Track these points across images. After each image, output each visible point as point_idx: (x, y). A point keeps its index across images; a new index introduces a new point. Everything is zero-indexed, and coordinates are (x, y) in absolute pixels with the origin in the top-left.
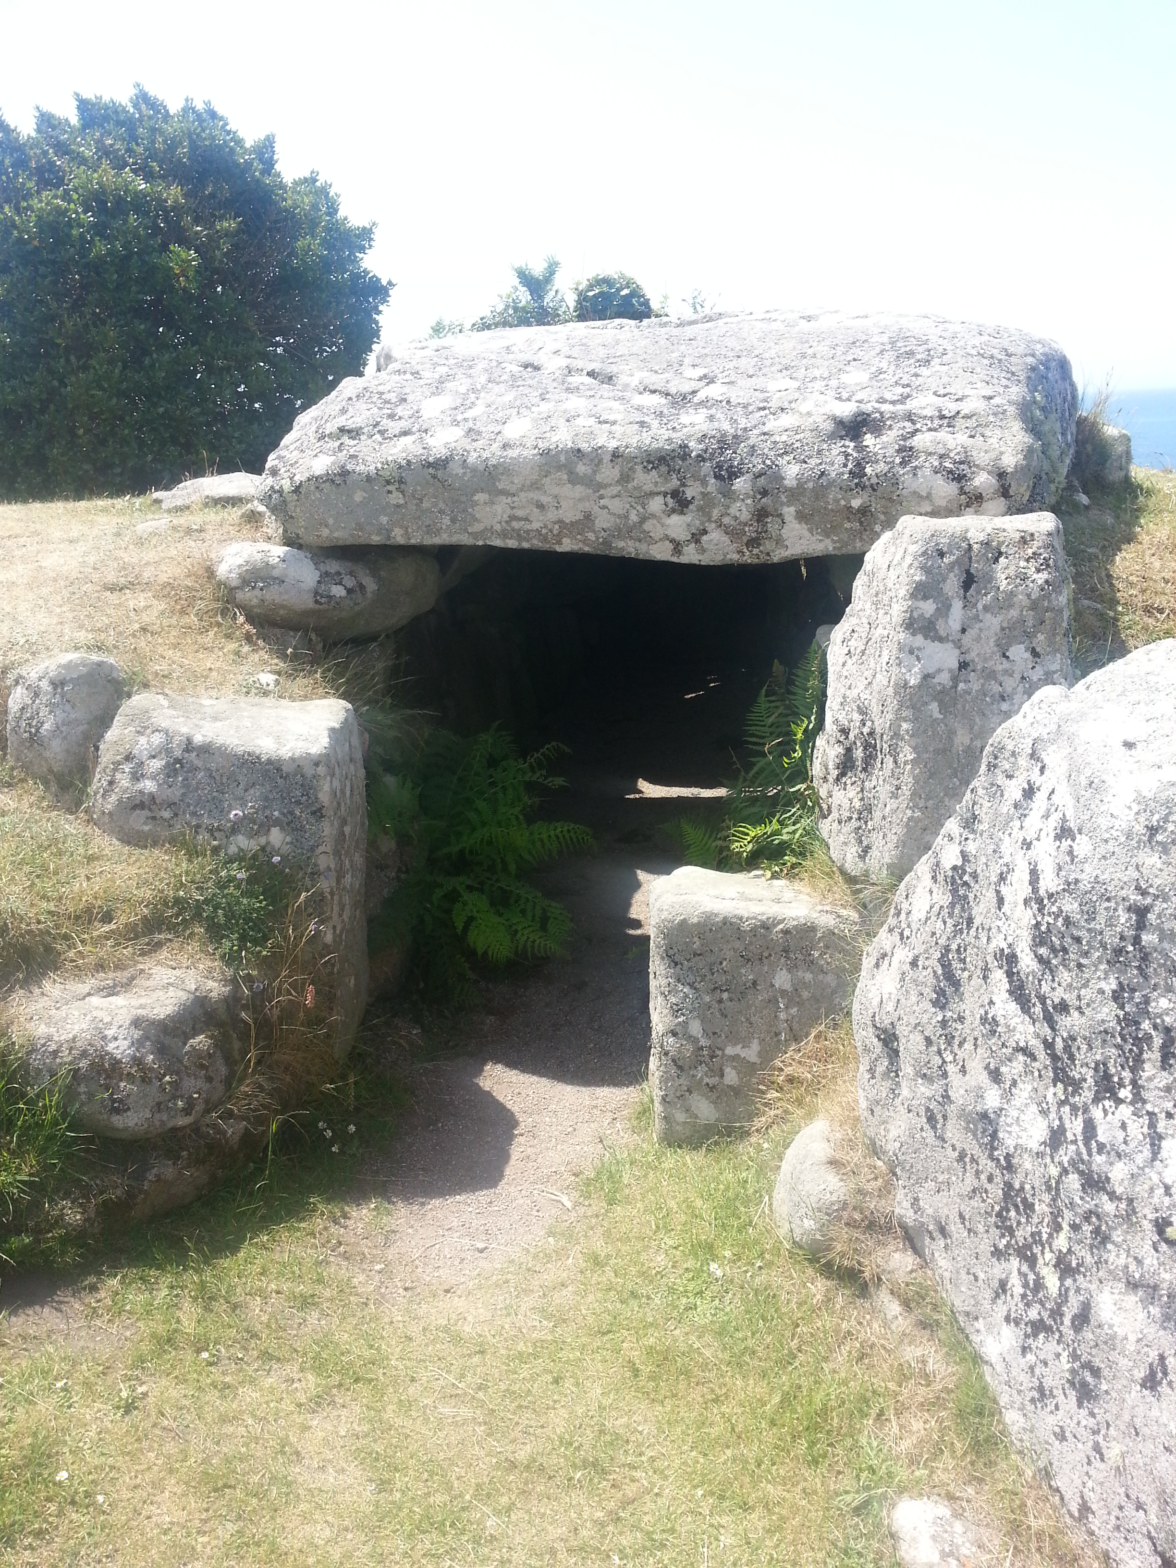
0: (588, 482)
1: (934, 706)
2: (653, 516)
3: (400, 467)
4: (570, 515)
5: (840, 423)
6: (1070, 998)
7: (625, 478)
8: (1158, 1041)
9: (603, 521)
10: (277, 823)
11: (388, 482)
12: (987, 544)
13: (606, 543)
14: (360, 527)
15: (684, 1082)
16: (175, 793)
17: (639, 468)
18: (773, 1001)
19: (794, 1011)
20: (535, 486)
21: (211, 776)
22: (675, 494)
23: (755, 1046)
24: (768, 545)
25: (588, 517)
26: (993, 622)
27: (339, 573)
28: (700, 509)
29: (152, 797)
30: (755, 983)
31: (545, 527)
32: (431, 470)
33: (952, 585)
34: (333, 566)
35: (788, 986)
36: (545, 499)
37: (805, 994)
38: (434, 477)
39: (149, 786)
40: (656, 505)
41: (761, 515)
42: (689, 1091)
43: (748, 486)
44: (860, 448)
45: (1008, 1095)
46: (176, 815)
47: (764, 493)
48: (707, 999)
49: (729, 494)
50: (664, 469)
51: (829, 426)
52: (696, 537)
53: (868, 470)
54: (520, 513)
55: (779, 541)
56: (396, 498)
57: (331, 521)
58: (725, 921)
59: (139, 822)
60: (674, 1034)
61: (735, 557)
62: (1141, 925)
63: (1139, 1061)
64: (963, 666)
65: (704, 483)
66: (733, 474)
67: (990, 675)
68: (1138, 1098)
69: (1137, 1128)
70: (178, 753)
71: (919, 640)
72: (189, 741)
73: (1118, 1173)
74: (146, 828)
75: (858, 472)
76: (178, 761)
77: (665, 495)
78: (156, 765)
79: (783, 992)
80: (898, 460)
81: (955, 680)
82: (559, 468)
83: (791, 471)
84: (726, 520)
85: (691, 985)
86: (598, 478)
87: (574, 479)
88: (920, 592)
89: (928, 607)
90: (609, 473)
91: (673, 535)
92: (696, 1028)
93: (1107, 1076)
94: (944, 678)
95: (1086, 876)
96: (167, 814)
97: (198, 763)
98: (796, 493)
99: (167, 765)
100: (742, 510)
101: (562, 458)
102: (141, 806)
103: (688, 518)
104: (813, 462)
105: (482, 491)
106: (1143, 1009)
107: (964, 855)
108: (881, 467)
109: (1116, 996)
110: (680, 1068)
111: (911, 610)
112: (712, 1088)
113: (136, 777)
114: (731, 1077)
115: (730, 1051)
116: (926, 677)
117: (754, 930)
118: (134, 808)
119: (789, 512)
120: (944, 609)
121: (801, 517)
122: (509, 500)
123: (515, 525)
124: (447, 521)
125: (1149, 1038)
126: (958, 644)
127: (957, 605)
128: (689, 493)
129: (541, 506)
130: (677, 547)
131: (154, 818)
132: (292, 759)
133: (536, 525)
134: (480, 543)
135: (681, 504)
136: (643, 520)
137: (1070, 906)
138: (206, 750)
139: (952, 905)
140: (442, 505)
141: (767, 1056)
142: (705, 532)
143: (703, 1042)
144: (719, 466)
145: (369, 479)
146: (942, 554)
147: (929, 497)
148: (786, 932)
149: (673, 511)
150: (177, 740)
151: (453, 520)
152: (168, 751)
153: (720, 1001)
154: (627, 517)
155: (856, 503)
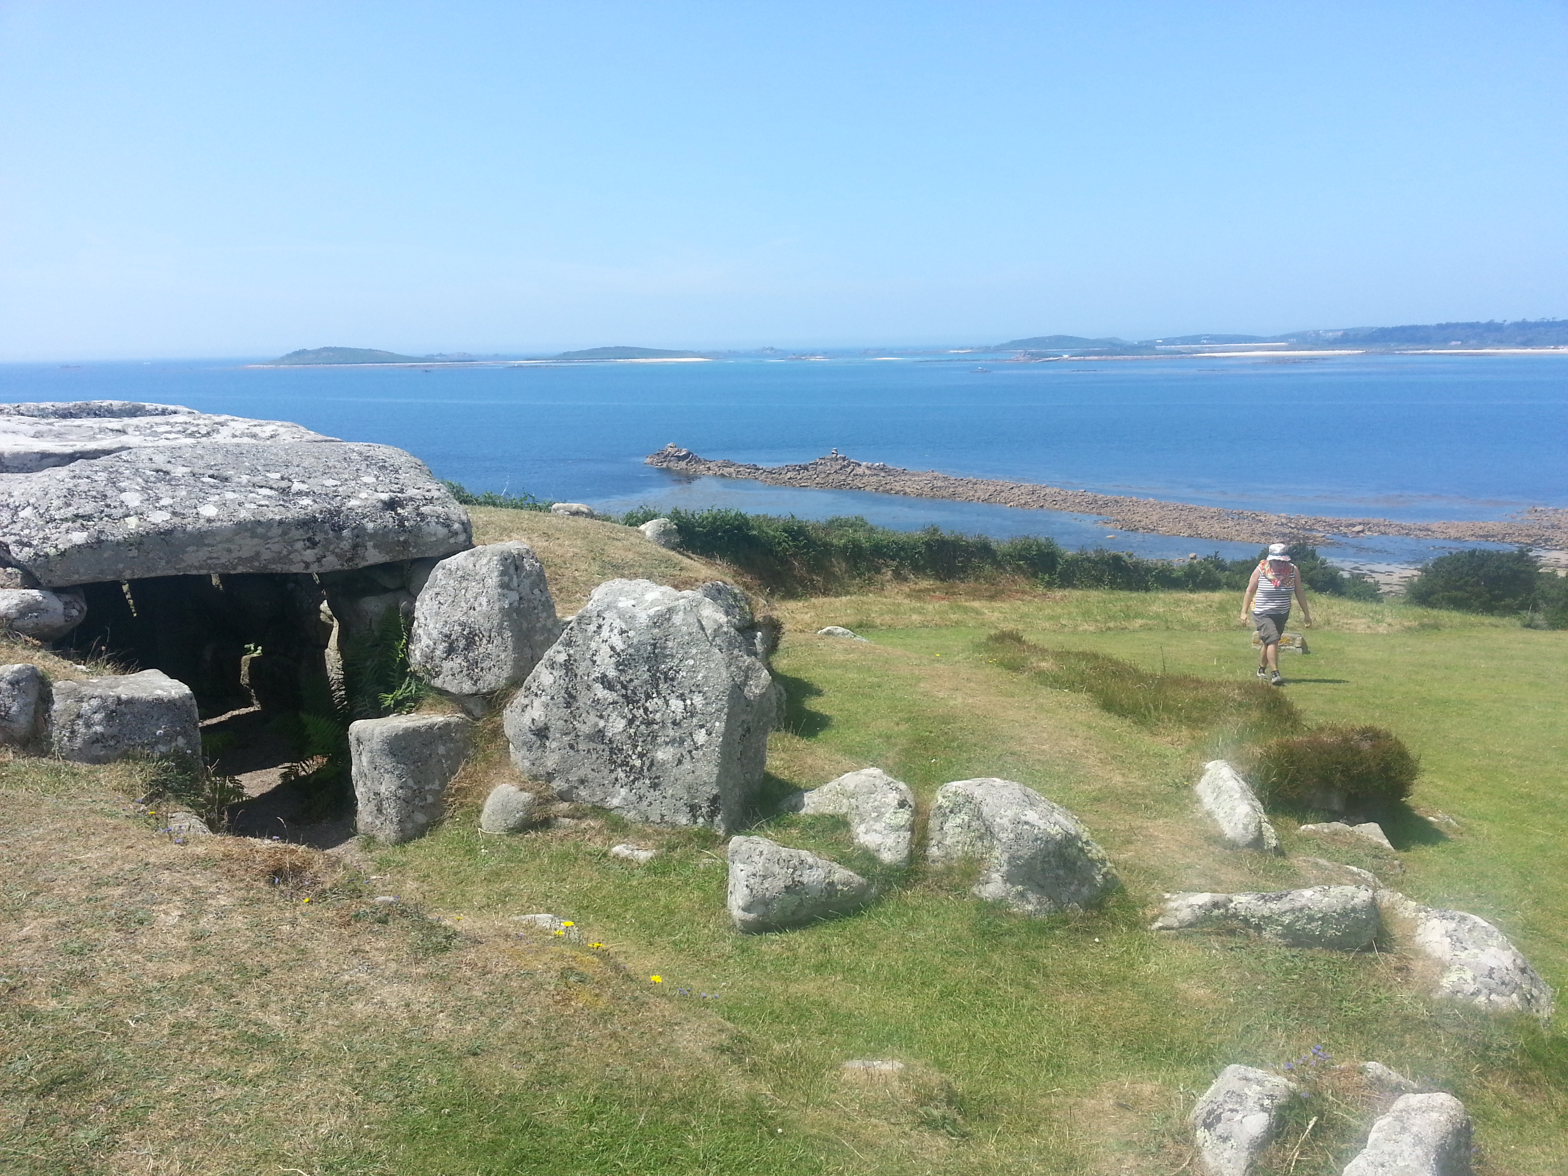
0: (266, 538)
1: (515, 614)
2: (296, 551)
3: (142, 536)
4: (246, 553)
5: (384, 502)
6: (633, 677)
7: (284, 533)
8: (662, 677)
9: (266, 555)
10: (179, 734)
11: (131, 545)
12: (518, 554)
13: (265, 567)
14: (102, 572)
15: (410, 808)
16: (115, 730)
17: (293, 528)
18: (440, 761)
19: (449, 762)
20: (229, 540)
21: (134, 716)
22: (309, 539)
23: (437, 782)
24: (357, 561)
25: (258, 554)
26: (527, 582)
27: (70, 602)
28: (323, 546)
29: (102, 734)
30: (430, 755)
31: (229, 561)
32: (162, 536)
33: (512, 570)
34: (67, 598)
35: (444, 753)
36: (232, 547)
37: (452, 754)
38: (163, 539)
39: (99, 729)
40: (299, 545)
41: (355, 547)
42: (413, 812)
43: (350, 533)
44: (396, 514)
45: (607, 721)
46: (118, 742)
47: (358, 536)
48: (412, 767)
49: (340, 538)
50: (306, 528)
51: (380, 505)
52: (319, 560)
53: (406, 524)
54: (214, 555)
55: (364, 558)
56: (134, 553)
57: (82, 570)
58: (414, 730)
59: (98, 750)
60: (401, 788)
61: (339, 567)
62: (655, 648)
63: (658, 685)
64: (521, 598)
65: (326, 533)
66: (342, 529)
67: (530, 601)
68: (658, 693)
69: (660, 702)
70: (113, 707)
71: (506, 591)
72: (119, 698)
73: (658, 716)
74: (102, 753)
75: (401, 524)
76: (113, 711)
77: (304, 540)
78: (98, 717)
79: (443, 755)
80: (419, 519)
81: (519, 604)
82: (247, 530)
83: (370, 526)
84: (337, 550)
85: (405, 764)
86: (269, 534)
87: (254, 535)
88: (503, 574)
89: (506, 579)
90: (276, 531)
91: (305, 559)
92: (411, 782)
93: (648, 693)
94: (516, 604)
95: (635, 641)
96: (112, 743)
97: (126, 710)
98: (374, 535)
99: (107, 715)
100: (346, 545)
101: (249, 526)
102: (97, 741)
103: (316, 551)
104: (379, 521)
105: (193, 545)
106: (657, 671)
107: (569, 655)
108: (412, 522)
109: (649, 670)
110: (407, 802)
111: (501, 580)
112: (422, 807)
113: (88, 726)
114: (430, 799)
115: (427, 788)
116: (510, 604)
117: (426, 730)
118: (93, 742)
119: (370, 544)
120: (511, 579)
121: (375, 546)
122: (210, 549)
123: (209, 561)
124: (163, 563)
125: (659, 677)
126: (518, 591)
127: (515, 577)
128: (317, 539)
129: (229, 551)
130: (307, 565)
131: (105, 747)
132: (180, 698)
133: (223, 561)
134: (181, 573)
135: (314, 544)
136: (290, 553)
137: (631, 651)
138: (131, 702)
139: (567, 673)
140: (161, 554)
141: (443, 785)
142: (325, 557)
143: (415, 787)
144: (333, 525)
145: (118, 543)
146: (506, 559)
147: (435, 534)
148: (439, 728)
149: (308, 548)
150: (110, 700)
151: (167, 563)
152: (105, 708)
153: (418, 767)
154: (280, 553)
155: (402, 539)
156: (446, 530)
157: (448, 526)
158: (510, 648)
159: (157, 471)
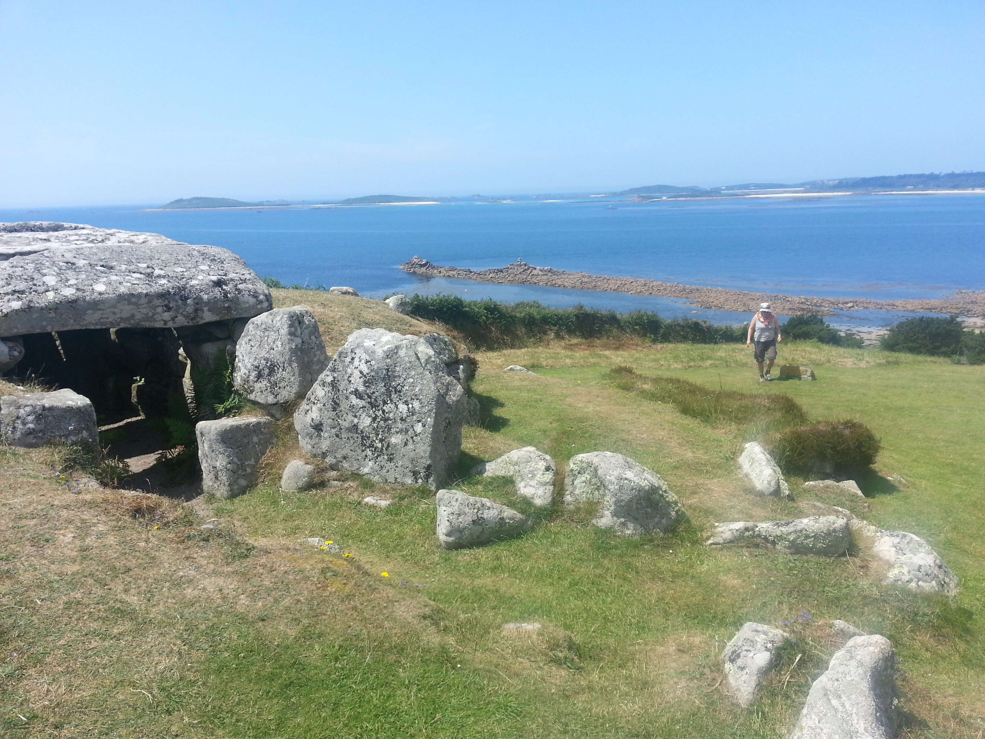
0: (137, 305)
1: (299, 352)
2: (158, 313)
3: (57, 303)
4: (125, 315)
5: (214, 282)
6: (375, 390)
7: (149, 302)
9: (138, 316)
10: (84, 429)
11: (50, 309)
12: (301, 314)
13: (138, 324)
14: (33, 327)
15: (236, 476)
16: (42, 427)
17: (155, 298)
18: (254, 446)
19: (260, 447)
20: (114, 306)
21: (54, 418)
22: (166, 306)
23: (253, 460)
24: (198, 319)
25: (133, 315)
26: (307, 332)
27: (13, 347)
28: (175, 310)
29: (33, 429)
30: (248, 442)
31: (114, 320)
32: (70, 304)
33: (296, 324)
34: (11, 344)
35: (257, 441)
36: (116, 311)
37: (262, 442)
38: (71, 306)
39: (31, 426)
40: (160, 310)
41: (196, 310)
42: (238, 478)
43: (192, 302)
44: (222, 289)
45: (359, 419)
46: (44, 434)
47: (197, 304)
48: (237, 450)
49: (185, 304)
50: (163, 298)
51: (211, 283)
52: (173, 319)
53: (229, 295)
54: (104, 316)
55: (202, 318)
56: (53, 315)
57: (19, 326)
58: (237, 426)
59: (31, 439)
60: (230, 463)
61: (186, 324)
62: (388, 372)
63: (391, 395)
64: (303, 342)
65: (177, 302)
66: (186, 298)
67: (309, 344)
68: (391, 400)
69: (393, 406)
70: (40, 412)
71: (293, 337)
72: (44, 407)
73: (391, 415)
74: (34, 441)
75: (226, 296)
76: (40, 415)
77: (162, 306)
78: (30, 418)
79: (256, 443)
80: (237, 293)
81: (302, 345)
82: (125, 300)
83: (205, 297)
84: (184, 313)
85: (231, 448)
86: (139, 303)
87: (130, 303)
88: (290, 326)
89: (293, 329)
90: (144, 300)
91: (164, 318)
92: (236, 460)
93: (385, 401)
94: (300, 346)
95: (375, 367)
96: (40, 435)
97: (49, 414)
98: (208, 303)
99: (36, 417)
100: (190, 309)
101: (126, 297)
102: (30, 433)
103: (171, 313)
104: (211, 294)
105: (91, 309)
106: (390, 386)
107: (334, 378)
108: (232, 295)
109: (385, 386)
110: (234, 472)
111: (289, 330)
112: (244, 475)
113: (24, 424)
114: (249, 470)
115: (246, 463)
116: (296, 346)
117: (245, 427)
118: (28, 435)
119: (205, 309)
120: (296, 330)
121: (209, 310)
122: (102, 312)
123: (102, 320)
124: (72, 321)
125: (392, 391)
126: (301, 338)
127: (299, 328)
128: (171, 305)
129: (114, 313)
130: (165, 322)
131: (35, 437)
132: (84, 406)
133: (110, 320)
134: (84, 328)
135: (169, 309)
136: (154, 315)
137: (373, 374)
138: (51, 409)
139: (333, 389)
140: (70, 316)
141: (257, 462)
142: (177, 317)
143: (239, 463)
144: (181, 296)
145: (42, 309)
146: (293, 317)
147: (248, 302)
148: (253, 426)
149: (166, 311)
150: (38, 407)
151: (74, 321)
152: (35, 412)
153: (240, 450)
154: (148, 314)
155: (226, 305)
156: (254, 300)
157: (256, 297)
158: (297, 373)
159: (67, 263)
